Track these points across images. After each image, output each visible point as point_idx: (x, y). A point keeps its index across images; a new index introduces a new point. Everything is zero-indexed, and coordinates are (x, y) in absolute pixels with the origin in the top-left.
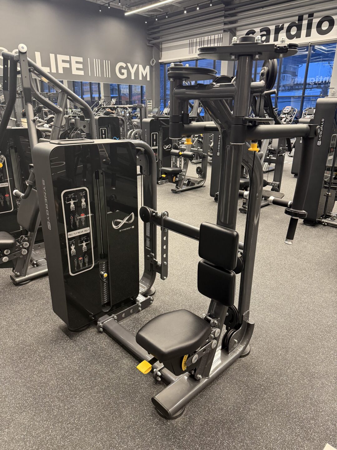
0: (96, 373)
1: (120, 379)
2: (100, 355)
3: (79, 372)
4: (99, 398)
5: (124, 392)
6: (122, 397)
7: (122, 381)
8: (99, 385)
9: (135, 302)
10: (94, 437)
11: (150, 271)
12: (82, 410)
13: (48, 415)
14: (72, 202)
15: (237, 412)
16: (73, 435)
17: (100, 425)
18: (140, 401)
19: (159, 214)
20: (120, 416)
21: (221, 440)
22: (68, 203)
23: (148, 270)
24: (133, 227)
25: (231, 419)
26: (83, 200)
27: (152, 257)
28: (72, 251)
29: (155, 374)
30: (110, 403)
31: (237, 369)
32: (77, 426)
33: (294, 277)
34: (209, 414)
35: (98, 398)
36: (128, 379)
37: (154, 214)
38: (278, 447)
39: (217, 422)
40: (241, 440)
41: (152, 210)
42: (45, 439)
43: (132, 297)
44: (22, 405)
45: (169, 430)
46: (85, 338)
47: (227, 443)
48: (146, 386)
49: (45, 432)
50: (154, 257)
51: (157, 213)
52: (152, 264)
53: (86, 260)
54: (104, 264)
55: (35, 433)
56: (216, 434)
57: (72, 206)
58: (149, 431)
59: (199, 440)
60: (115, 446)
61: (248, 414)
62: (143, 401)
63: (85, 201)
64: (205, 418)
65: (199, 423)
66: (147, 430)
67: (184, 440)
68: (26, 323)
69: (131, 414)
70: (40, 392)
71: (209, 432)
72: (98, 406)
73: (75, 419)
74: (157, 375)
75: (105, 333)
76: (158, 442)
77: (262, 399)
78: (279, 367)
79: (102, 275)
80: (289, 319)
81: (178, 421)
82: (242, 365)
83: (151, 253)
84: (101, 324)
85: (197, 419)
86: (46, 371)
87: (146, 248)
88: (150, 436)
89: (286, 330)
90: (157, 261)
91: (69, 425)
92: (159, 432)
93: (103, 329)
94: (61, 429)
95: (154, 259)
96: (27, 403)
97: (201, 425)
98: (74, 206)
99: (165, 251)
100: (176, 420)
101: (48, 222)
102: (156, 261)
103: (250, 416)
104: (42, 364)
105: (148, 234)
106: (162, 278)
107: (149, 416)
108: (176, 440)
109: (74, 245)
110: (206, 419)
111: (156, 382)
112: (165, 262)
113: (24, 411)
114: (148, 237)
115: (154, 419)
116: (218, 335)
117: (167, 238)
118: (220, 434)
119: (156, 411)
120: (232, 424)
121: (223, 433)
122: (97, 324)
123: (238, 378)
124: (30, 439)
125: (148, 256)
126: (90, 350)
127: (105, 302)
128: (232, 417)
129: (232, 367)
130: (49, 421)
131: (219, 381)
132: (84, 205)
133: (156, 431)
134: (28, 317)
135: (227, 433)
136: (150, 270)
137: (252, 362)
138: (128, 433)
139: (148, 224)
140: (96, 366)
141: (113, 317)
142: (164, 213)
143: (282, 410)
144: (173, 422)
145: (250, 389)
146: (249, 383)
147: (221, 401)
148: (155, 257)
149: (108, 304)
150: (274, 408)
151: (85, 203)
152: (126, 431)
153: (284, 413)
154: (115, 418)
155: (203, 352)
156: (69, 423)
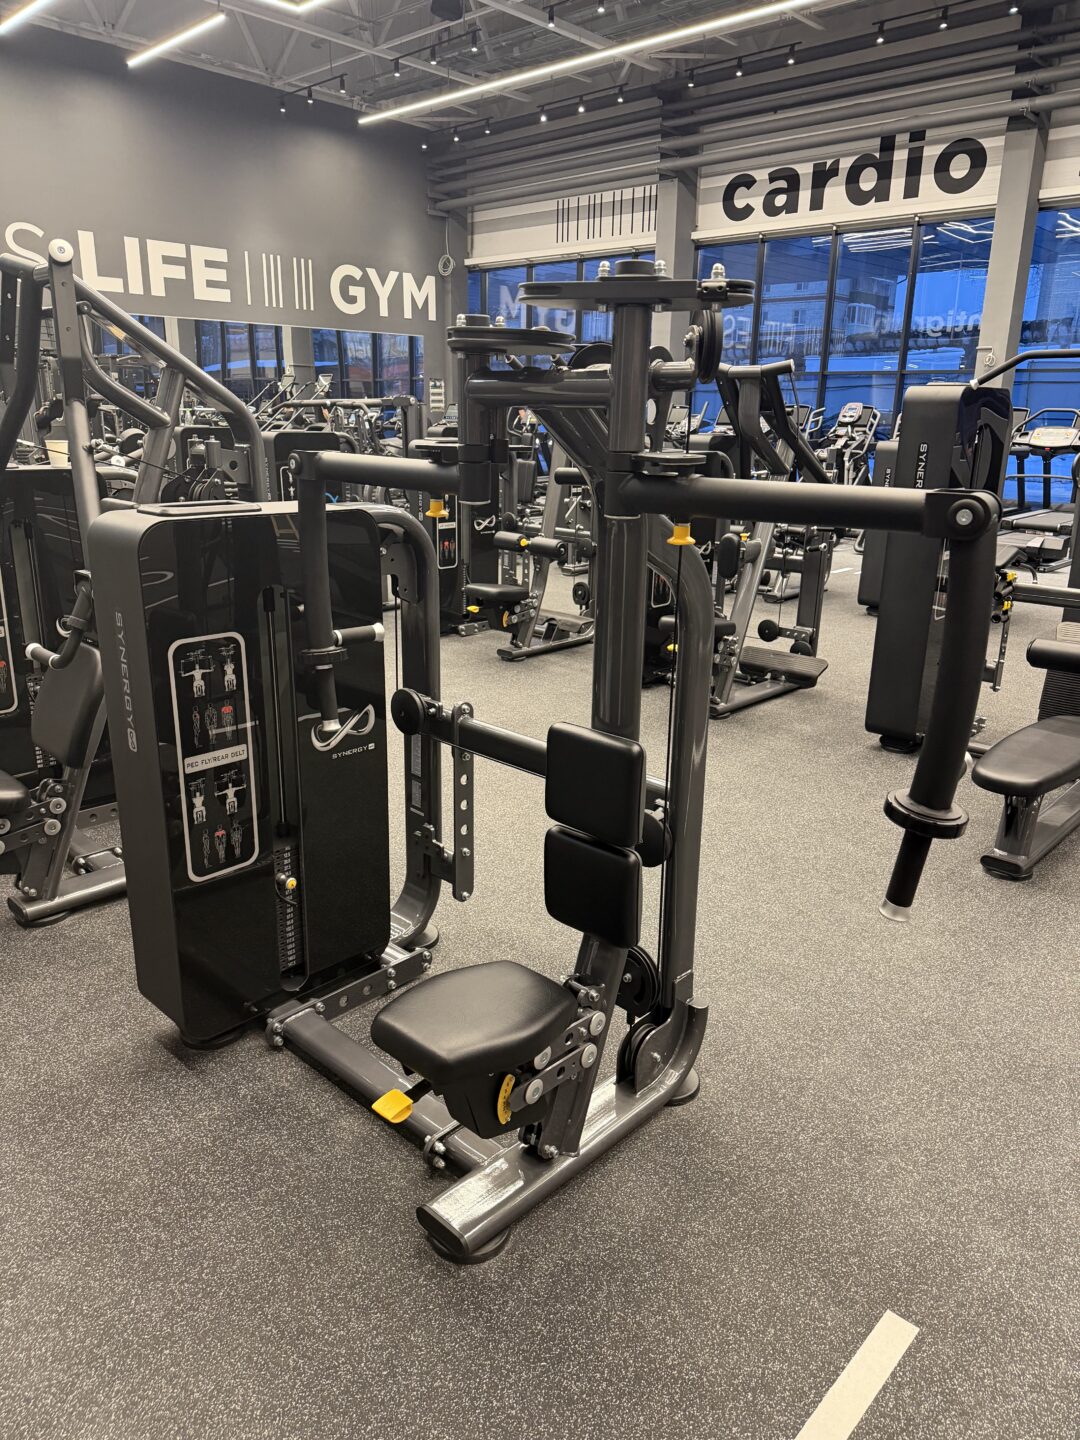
0: (262, 1154)
1: (329, 1168)
2: (275, 1108)
3: (213, 1153)
4: (271, 1217)
5: (340, 1200)
6: (335, 1213)
7: (335, 1173)
8: (269, 1184)
9: (377, 964)
10: (256, 1312)
11: (424, 877)
12: (222, 1246)
13: (125, 1262)
14: (198, 673)
15: (653, 1241)
16: (195, 1310)
17: (272, 1284)
18: (384, 1221)
19: (448, 710)
20: (328, 1260)
21: (603, 1310)
22: (187, 674)
23: (419, 875)
24: (372, 746)
25: (635, 1260)
26: (229, 668)
27: (427, 837)
28: (195, 810)
29: (427, 1148)
30: (300, 1229)
31: (660, 1134)
32: (208, 1286)
33: (839, 892)
34: (575, 1248)
35: (267, 1216)
36: (354, 1167)
37: (432, 710)
38: (755, 1323)
39: (595, 1268)
40: (659, 1307)
41: (428, 699)
42: (119, 1320)
43: (370, 953)
44: (50, 1240)
45: (463, 1289)
46: (231, 1066)
47: (619, 1316)
48: (403, 1183)
49: (118, 1303)
50: (433, 836)
51: (440, 709)
52: (429, 857)
53: (237, 837)
54: (288, 851)
55: (90, 1307)
56: (592, 1296)
57: (199, 683)
58: (409, 1295)
59: (543, 1311)
60: (314, 1332)
61: (681, 1245)
62: (393, 1221)
63: (234, 672)
64: (562, 1259)
65: (547, 1270)
66: (403, 1291)
67: (504, 1311)
68: (56, 1029)
69: (358, 1253)
70: (103, 1206)
71: (573, 1292)
72: (269, 1236)
73: (203, 1269)
74: (433, 1151)
75: (289, 1050)
76: (431, 1320)
77: (724, 1209)
78: (776, 1127)
79: (282, 885)
80: (815, 1005)
81: (490, 1268)
82: (674, 1126)
83: (427, 826)
84: (277, 1025)
85: (541, 1263)
86: (119, 1152)
87: (412, 809)
88: (409, 1305)
89: (805, 1034)
90: (441, 845)
91: (186, 1285)
92: (436, 1295)
93: (285, 1038)
94: (164, 1295)
95: (434, 841)
96: (66, 1233)
97: (552, 1275)
98: (202, 683)
99: (464, 818)
100: (485, 1265)
101: (129, 730)
102: (439, 846)
103: (685, 1250)
104: (107, 1134)
105: (417, 770)
106: (458, 896)
107: (409, 1258)
108: (481, 1314)
109: (201, 795)
110: (565, 1261)
111: (433, 1171)
112: (465, 850)
113: (57, 1254)
114: (416, 777)
115: (422, 1265)
116: (600, 1028)
117: (470, 780)
118: (601, 1295)
119: (429, 1244)
120: (637, 1270)
121: (610, 1292)
122: (266, 1024)
123: (660, 1158)
124: (75, 1322)
125: (418, 833)
126: (245, 1096)
127: (290, 965)
128: (638, 1253)
129: (646, 1129)
130: (130, 1277)
131: (609, 1167)
132: (231, 683)
133: (426, 1294)
134: (65, 1013)
135: (621, 1291)
136: (421, 875)
137: (703, 1118)
138: (350, 1300)
139: (417, 739)
140: (263, 1138)
141: (314, 1006)
142: (460, 708)
143: (775, 1233)
144: (475, 1269)
145: (692, 1185)
146: (689, 1169)
147: (610, 1215)
148: (438, 835)
149: (298, 970)
150: (755, 1229)
151: (233, 677)
152: (345, 1294)
153: (780, 1240)
154: (316, 1264)
155: (558, 1075)
156: (186, 1281)
